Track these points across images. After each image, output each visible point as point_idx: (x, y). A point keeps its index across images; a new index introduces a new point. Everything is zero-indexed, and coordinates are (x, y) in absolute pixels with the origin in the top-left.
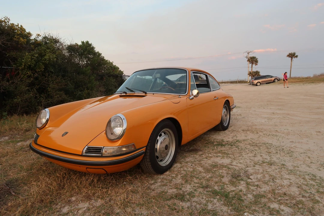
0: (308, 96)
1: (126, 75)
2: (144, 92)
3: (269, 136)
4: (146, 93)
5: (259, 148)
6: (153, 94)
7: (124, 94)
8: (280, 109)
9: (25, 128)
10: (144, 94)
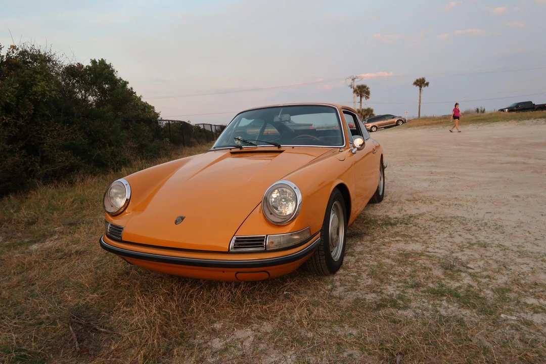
0: (462, 145)
1: (163, 119)
2: (276, 145)
3: (452, 207)
4: (279, 147)
5: (450, 225)
6: (293, 147)
7: (238, 150)
8: (436, 166)
9: (26, 219)
10: (276, 149)
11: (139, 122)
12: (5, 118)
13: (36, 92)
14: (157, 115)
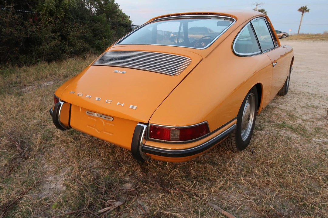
1: (134, 24)
3: (303, 87)
5: (299, 96)
9: (63, 74)
11: (120, 25)
12: (49, 19)
13: (66, 4)
14: (130, 22)
